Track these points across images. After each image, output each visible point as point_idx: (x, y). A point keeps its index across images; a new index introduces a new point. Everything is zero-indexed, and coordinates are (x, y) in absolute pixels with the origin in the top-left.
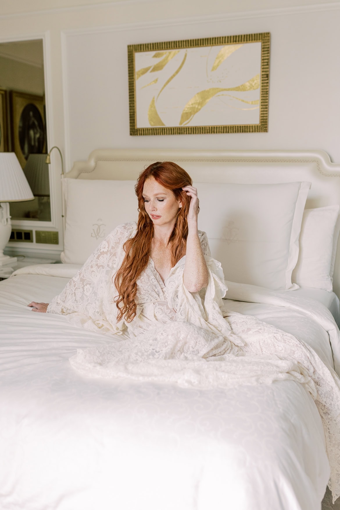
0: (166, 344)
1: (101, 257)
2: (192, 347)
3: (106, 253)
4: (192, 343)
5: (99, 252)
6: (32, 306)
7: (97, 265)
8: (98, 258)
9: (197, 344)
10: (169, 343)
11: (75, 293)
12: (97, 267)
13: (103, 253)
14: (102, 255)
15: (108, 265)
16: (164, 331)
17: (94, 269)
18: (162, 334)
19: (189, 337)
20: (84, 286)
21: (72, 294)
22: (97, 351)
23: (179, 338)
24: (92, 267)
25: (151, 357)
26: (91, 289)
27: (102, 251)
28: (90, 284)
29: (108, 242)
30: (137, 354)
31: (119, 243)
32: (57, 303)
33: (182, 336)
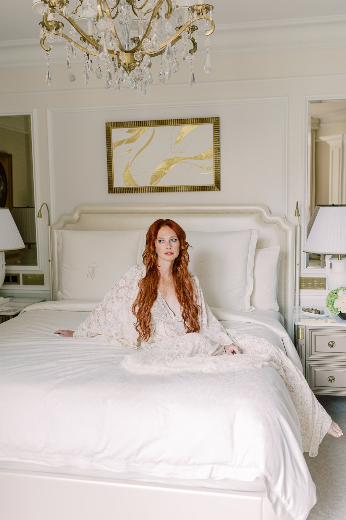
0: (187, 348)
1: (120, 291)
2: (203, 350)
3: (124, 287)
4: (203, 347)
5: (117, 287)
6: (59, 333)
7: (117, 297)
8: (117, 292)
9: (207, 347)
10: (189, 347)
11: (98, 320)
12: (116, 298)
13: (122, 288)
14: (121, 289)
15: (127, 297)
16: (183, 340)
17: (115, 300)
18: (182, 342)
19: (201, 342)
20: (106, 314)
21: (96, 321)
22: (139, 356)
23: (195, 343)
24: (112, 299)
25: (178, 357)
26: (112, 315)
27: (120, 286)
28: (111, 312)
29: (125, 279)
30: (168, 355)
31: (134, 280)
32: (83, 329)
33: (197, 342)
